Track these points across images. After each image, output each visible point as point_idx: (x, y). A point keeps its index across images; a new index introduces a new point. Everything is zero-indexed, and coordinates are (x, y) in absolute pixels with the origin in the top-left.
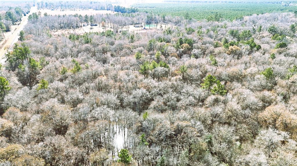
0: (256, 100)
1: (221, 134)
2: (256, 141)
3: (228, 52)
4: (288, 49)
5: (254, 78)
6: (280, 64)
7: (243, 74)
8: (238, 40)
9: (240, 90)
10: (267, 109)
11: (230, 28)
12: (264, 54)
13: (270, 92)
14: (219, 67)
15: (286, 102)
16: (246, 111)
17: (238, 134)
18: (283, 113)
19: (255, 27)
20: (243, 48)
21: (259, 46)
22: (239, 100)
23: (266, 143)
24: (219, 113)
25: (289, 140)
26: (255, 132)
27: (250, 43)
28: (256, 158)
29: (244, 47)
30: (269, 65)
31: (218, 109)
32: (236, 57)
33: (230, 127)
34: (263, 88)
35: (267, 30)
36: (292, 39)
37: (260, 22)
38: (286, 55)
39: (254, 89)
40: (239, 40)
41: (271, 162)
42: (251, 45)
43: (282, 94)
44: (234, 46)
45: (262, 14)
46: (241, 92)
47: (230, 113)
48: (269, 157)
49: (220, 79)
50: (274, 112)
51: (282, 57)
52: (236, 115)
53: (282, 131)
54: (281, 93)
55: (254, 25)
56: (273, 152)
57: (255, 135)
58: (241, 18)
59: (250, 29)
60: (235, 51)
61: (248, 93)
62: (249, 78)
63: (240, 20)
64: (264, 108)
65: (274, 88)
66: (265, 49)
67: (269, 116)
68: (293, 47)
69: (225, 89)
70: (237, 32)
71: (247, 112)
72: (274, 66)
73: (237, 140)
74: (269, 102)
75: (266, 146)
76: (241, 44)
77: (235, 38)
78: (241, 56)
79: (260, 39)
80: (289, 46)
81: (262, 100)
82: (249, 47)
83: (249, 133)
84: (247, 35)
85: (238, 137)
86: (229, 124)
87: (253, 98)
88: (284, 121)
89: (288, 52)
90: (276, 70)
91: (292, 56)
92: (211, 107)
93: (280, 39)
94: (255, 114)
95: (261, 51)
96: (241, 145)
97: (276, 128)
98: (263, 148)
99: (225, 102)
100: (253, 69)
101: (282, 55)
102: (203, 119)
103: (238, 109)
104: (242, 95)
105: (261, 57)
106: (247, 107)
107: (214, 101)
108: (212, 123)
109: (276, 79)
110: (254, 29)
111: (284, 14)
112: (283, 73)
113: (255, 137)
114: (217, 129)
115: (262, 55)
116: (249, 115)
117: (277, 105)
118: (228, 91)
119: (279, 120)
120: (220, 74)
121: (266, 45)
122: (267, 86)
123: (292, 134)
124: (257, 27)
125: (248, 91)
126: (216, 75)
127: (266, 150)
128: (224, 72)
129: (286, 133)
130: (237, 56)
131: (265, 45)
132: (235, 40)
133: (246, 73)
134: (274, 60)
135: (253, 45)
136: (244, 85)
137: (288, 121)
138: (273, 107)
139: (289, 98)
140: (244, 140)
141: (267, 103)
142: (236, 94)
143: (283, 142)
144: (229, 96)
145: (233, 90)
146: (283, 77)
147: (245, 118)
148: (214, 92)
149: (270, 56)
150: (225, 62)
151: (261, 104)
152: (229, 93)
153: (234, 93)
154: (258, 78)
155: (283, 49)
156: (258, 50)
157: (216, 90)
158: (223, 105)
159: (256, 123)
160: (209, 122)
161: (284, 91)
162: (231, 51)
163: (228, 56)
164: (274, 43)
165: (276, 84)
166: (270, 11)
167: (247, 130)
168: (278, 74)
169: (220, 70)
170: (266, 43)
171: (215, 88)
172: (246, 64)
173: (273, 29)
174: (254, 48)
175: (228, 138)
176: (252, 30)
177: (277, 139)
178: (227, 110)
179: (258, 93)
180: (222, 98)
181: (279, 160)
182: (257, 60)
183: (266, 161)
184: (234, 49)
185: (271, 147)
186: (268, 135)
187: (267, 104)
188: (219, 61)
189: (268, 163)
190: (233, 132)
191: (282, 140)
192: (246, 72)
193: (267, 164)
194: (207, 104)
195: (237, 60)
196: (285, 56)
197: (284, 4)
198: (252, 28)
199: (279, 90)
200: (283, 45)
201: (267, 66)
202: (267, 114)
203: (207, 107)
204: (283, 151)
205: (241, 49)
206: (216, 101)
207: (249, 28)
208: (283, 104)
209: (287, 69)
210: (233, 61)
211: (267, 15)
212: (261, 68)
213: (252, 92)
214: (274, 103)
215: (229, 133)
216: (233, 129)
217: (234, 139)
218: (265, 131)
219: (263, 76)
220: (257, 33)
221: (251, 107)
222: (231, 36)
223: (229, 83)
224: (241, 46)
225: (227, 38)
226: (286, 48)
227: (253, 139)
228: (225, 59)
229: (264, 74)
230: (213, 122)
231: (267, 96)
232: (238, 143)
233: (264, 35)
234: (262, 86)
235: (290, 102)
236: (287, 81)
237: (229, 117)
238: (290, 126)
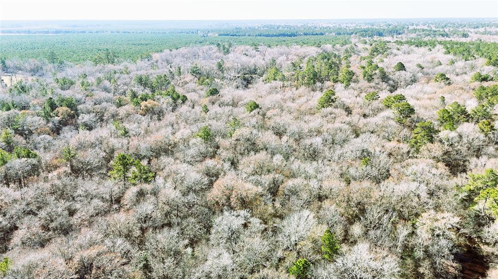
0: (198, 176)
1: (160, 246)
2: (212, 237)
3: (141, 111)
4: (220, 96)
5: (188, 145)
6: (216, 118)
7: (172, 142)
8: (152, 91)
9: (174, 167)
10: (215, 184)
11: (135, 73)
12: (193, 108)
13: (213, 160)
14: (132, 138)
15: (235, 168)
16: (189, 197)
17: (185, 237)
18: (235, 185)
19: (171, 70)
20: (162, 102)
21: (184, 96)
22: (175, 183)
23: (225, 235)
24: (150, 212)
25: (251, 220)
26: (208, 224)
27: (171, 94)
28: (218, 261)
29: (164, 102)
30: (203, 122)
31: (147, 207)
32: (155, 117)
33: (172, 229)
34: (203, 156)
35: (188, 72)
36: (223, 82)
37: (177, 61)
38: (221, 105)
39: (192, 160)
40: (153, 91)
41: (237, 260)
42: (172, 96)
43: (229, 160)
44: (149, 100)
45: (177, 49)
46: (175, 169)
47: (167, 208)
48: (234, 253)
49: (140, 158)
50: (225, 187)
51: (215, 109)
52: (176, 207)
53: (240, 211)
54: (227, 158)
55: (169, 66)
56: (236, 244)
57: (208, 228)
58: (149, 57)
59: (165, 73)
60: (151, 109)
61: (186, 169)
62: (181, 147)
63: (147, 59)
64: (211, 184)
65: (217, 153)
66: (193, 99)
67: (220, 195)
68: (227, 92)
69: (150, 172)
70: (147, 78)
71: (191, 197)
72: (210, 122)
73: (187, 245)
74: (215, 175)
75: (226, 239)
76: (159, 97)
77: (146, 88)
78: (163, 115)
79: (183, 86)
80: (222, 92)
81: (207, 174)
82: (171, 100)
83: (201, 229)
84: (164, 82)
85: (186, 242)
86: (170, 225)
87: (194, 175)
88: (239, 196)
89: (222, 99)
90: (213, 128)
91: (228, 105)
92: (134, 206)
93: (208, 84)
94: (202, 197)
95: (188, 103)
96: (193, 251)
97: (232, 208)
98: (223, 244)
99: (155, 193)
100: (184, 132)
101: (216, 105)
102: (125, 231)
103: (177, 197)
104: (178, 174)
105: (190, 112)
106: (189, 189)
107: (137, 196)
108: (143, 234)
109: (217, 139)
110: (171, 72)
111: (206, 48)
112: (223, 131)
113: (209, 231)
114: (152, 240)
115: (190, 109)
116: (194, 202)
117: (226, 176)
118: (156, 173)
119: (234, 196)
120: (137, 149)
121: (193, 93)
122: (208, 152)
123: (252, 210)
124: (174, 69)
125: (185, 165)
126: (131, 152)
127: (228, 245)
128: (144, 145)
129: (245, 210)
130: (156, 116)
131: (191, 93)
132: (148, 91)
133: (176, 139)
134: (208, 113)
135: (175, 96)
136: (177, 158)
137: (244, 194)
138: (222, 181)
139: (238, 162)
140: (196, 242)
141: (213, 176)
142: (169, 176)
143: (245, 226)
144: (160, 180)
145: (162, 169)
146: (224, 136)
147: (190, 207)
148: (133, 181)
149: (201, 109)
150: (140, 129)
151: (206, 180)
152: (157, 177)
153: (165, 174)
154: (194, 144)
155: (215, 97)
156: (184, 102)
157: (136, 177)
158: (153, 198)
159: (206, 210)
160: (137, 233)
161: (231, 155)
162: (146, 110)
163: (143, 118)
164: (202, 90)
165: (218, 147)
166: (187, 44)
167: (197, 226)
168: (218, 132)
169: (134, 142)
170: (192, 92)
171: (133, 173)
172: (172, 126)
173: (196, 70)
174: (178, 100)
175: (173, 248)
176: (169, 73)
177: (237, 223)
178: (160, 204)
179: (199, 165)
180: (147, 187)
181: (245, 253)
182: (186, 117)
183: (231, 261)
184: (149, 105)
185: (233, 237)
186: (225, 222)
187: (214, 179)
188: (131, 128)
189: (234, 263)
190: (178, 235)
191: (243, 222)
192: (176, 138)
193: (233, 264)
194: (126, 205)
195: (157, 121)
196: (220, 106)
197: (202, 34)
198: (167, 70)
199: (224, 154)
200: (214, 92)
201: (202, 124)
202: (216, 193)
203: (128, 210)
204: (248, 238)
205: (160, 105)
206: (141, 194)
207: (164, 70)
208: (233, 172)
209: (226, 123)
210: (152, 124)
211: (183, 50)
212: (194, 128)
213: (190, 166)
214: (222, 174)
215: (173, 239)
216: (176, 232)
217: (181, 246)
218: (221, 218)
219: (199, 139)
220: (176, 77)
221: (194, 188)
222: (140, 86)
223: (154, 161)
224: (158, 99)
225: (134, 89)
226: (218, 95)
227: (208, 236)
228: (138, 123)
229: (200, 137)
230: (143, 230)
231: (212, 166)
232: (189, 250)
233: (187, 79)
234: (202, 154)
235: (240, 167)
236: (230, 140)
237: (167, 214)
238: (247, 200)
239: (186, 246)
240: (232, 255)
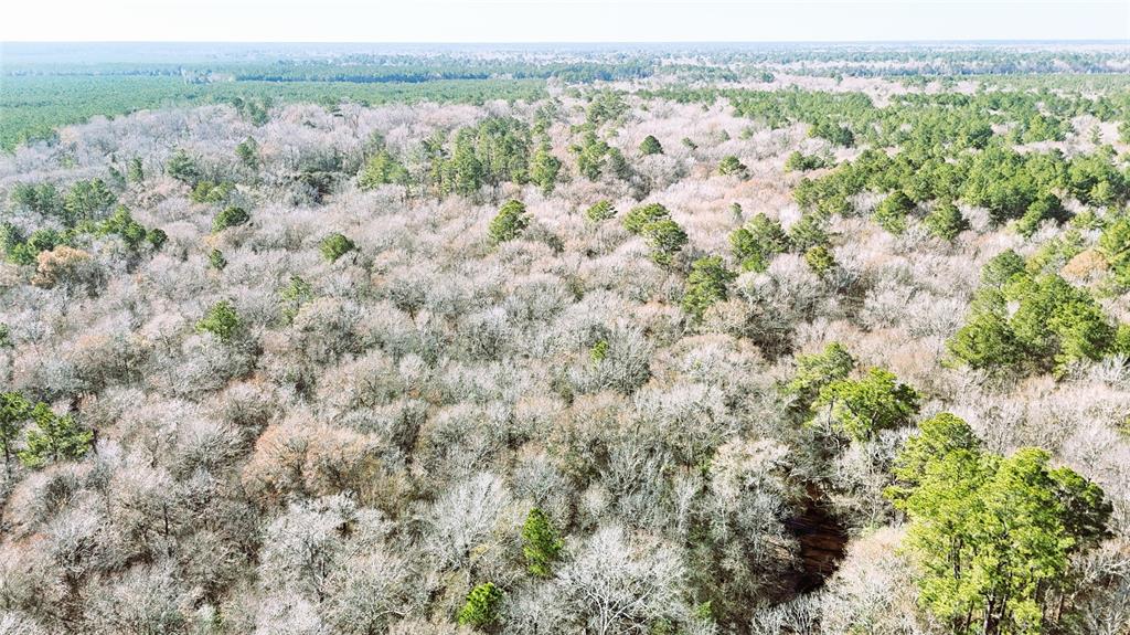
0: (215, 428)
1: (125, 614)
2: (262, 570)
3: (38, 277)
4: (254, 226)
5: (180, 352)
6: (249, 280)
7: (136, 350)
8: (66, 224)
9: (146, 413)
10: (259, 445)
11: (15, 178)
12: (185, 259)
13: (249, 383)
14: (22, 348)
15: (309, 398)
16: (194, 482)
17: (193, 580)
18: (312, 438)
19: (115, 166)
20: (96, 249)
21: (156, 231)
22: (154, 451)
23: (297, 560)
24: (89, 534)
25: (358, 514)
26: (251, 541)
27: (120, 227)
28: (283, 626)
29: (103, 249)
30: (216, 292)
31: (81, 521)
32: (82, 289)
33: (154, 567)
34: (222, 377)
35: (163, 172)
36: (257, 193)
37: (130, 145)
38: (258, 248)
39: (195, 390)
40: (70, 224)
41: (332, 613)
42: (124, 233)
43: (290, 379)
44: (59, 248)
45: (127, 113)
46: (149, 417)
47: (136, 516)
48: (322, 599)
49: (47, 397)
50: (287, 445)
51: (242, 259)
52: (161, 512)
53: (328, 497)
54: (285, 375)
55: (108, 158)
56: (325, 576)
57: (252, 551)
58: (50, 138)
59: (100, 176)
60: (68, 270)
61: (180, 412)
62: (162, 358)
63: (44, 143)
64: (249, 442)
65: (258, 365)
66: (182, 237)
67: (276, 467)
68: (269, 216)
69: (81, 430)
70: (50, 190)
71: (200, 481)
72: (234, 291)
73: (199, 601)
74: (259, 420)
75: (299, 569)
76: (86, 237)
77: (50, 215)
78: (104, 283)
79: (151, 206)
80: (256, 216)
81: (236, 420)
82: (121, 244)
83: (232, 555)
84: (97, 199)
85: (197, 592)
86: (147, 558)
87: (201, 425)
88: (324, 462)
89: (259, 234)
90: (243, 305)
91: (275, 246)
92: (43, 524)
93: (220, 199)
94: (229, 478)
95: (169, 248)
96: (218, 613)
97: (308, 495)
98: (293, 583)
99: (99, 483)
100: (164, 321)
101: (246, 249)
102: (24, 592)
103: (160, 485)
104: (158, 428)
105: (177, 269)
106: (194, 463)
107: (49, 496)
108: (74, 590)
109: (255, 332)
110: (117, 174)
111: (204, 110)
112: (269, 310)
113: (256, 556)
114: (102, 604)
115: (177, 262)
116: (209, 491)
117: (287, 418)
118: (95, 432)
119: (310, 464)
120: (36, 376)
121: (182, 223)
122: (233, 366)
123: (358, 491)
124: (123, 164)
125: (176, 403)
126: (19, 384)
127: (305, 581)
128: (56, 363)
129: (342, 495)
130: (84, 286)
131: (176, 223)
132: (54, 224)
133: (144, 342)
134: (225, 270)
135: (131, 232)
136: (153, 389)
137: (336, 457)
138: (277, 431)
139: (314, 382)
140: (224, 589)
141: (252, 423)
142: (133, 435)
143: (345, 530)
144: (109, 450)
145: (114, 421)
146: (272, 323)
147: (199, 507)
148: (34, 461)
149: (207, 262)
150: (40, 323)
151: (235, 435)
152: (102, 442)
153: (123, 432)
154: (196, 348)
155: (240, 229)
156: (157, 246)
157: (40, 448)
158: (94, 498)
159: (243, 507)
160: (60, 590)
161: (292, 367)
162: (53, 272)
163: (47, 294)
164: (204, 213)
165: (259, 352)
166: (151, 102)
167: (222, 548)
168: (257, 315)
169: (27, 359)
170: (178, 219)
171: (32, 439)
172: (132, 308)
173: (185, 166)
174: (139, 243)
175: (163, 615)
176: (109, 176)
177: (322, 527)
178: (118, 510)
179: (214, 400)
180: (75, 470)
181: (350, 593)
182: (168, 283)
183: (317, 619)
184: (60, 260)
185: (317, 561)
186: (295, 530)
187: (255, 429)
188: (13, 323)
189: (324, 621)
190: (172, 580)
191: (339, 522)
192: (145, 337)
193: (323, 626)
194: (20, 524)
195: (88, 300)
196: (254, 249)
197: (191, 77)
198: (105, 169)
199: (275, 366)
200: (237, 217)
201: (211, 296)
202: (265, 461)
203: (25, 536)
204: (354, 559)
205: (92, 257)
206: (60, 491)
207: (95, 169)
208: (304, 408)
209: (275, 291)
210: (74, 308)
211: (144, 117)
212: (193, 310)
213: (190, 405)
214: (276, 415)
215: (159, 592)
216: (168, 572)
217: (184, 604)
218: (282, 520)
219: (208, 335)
220: (131, 184)
221: (205, 459)
222: (30, 213)
223: (89, 403)
224: (85, 243)
225: (16, 221)
226: (249, 223)
227: (253, 569)
228: (35, 309)
229: (211, 329)
230: (73, 582)
231: (248, 400)
232: (206, 611)
233: (162, 189)
234: (218, 371)
235: (321, 395)
236: (288, 330)
237: (138, 532)
238: (343, 469)
239: (198, 604)
240: (318, 604)
